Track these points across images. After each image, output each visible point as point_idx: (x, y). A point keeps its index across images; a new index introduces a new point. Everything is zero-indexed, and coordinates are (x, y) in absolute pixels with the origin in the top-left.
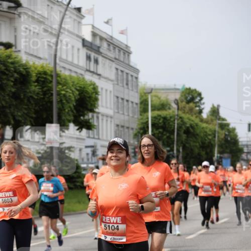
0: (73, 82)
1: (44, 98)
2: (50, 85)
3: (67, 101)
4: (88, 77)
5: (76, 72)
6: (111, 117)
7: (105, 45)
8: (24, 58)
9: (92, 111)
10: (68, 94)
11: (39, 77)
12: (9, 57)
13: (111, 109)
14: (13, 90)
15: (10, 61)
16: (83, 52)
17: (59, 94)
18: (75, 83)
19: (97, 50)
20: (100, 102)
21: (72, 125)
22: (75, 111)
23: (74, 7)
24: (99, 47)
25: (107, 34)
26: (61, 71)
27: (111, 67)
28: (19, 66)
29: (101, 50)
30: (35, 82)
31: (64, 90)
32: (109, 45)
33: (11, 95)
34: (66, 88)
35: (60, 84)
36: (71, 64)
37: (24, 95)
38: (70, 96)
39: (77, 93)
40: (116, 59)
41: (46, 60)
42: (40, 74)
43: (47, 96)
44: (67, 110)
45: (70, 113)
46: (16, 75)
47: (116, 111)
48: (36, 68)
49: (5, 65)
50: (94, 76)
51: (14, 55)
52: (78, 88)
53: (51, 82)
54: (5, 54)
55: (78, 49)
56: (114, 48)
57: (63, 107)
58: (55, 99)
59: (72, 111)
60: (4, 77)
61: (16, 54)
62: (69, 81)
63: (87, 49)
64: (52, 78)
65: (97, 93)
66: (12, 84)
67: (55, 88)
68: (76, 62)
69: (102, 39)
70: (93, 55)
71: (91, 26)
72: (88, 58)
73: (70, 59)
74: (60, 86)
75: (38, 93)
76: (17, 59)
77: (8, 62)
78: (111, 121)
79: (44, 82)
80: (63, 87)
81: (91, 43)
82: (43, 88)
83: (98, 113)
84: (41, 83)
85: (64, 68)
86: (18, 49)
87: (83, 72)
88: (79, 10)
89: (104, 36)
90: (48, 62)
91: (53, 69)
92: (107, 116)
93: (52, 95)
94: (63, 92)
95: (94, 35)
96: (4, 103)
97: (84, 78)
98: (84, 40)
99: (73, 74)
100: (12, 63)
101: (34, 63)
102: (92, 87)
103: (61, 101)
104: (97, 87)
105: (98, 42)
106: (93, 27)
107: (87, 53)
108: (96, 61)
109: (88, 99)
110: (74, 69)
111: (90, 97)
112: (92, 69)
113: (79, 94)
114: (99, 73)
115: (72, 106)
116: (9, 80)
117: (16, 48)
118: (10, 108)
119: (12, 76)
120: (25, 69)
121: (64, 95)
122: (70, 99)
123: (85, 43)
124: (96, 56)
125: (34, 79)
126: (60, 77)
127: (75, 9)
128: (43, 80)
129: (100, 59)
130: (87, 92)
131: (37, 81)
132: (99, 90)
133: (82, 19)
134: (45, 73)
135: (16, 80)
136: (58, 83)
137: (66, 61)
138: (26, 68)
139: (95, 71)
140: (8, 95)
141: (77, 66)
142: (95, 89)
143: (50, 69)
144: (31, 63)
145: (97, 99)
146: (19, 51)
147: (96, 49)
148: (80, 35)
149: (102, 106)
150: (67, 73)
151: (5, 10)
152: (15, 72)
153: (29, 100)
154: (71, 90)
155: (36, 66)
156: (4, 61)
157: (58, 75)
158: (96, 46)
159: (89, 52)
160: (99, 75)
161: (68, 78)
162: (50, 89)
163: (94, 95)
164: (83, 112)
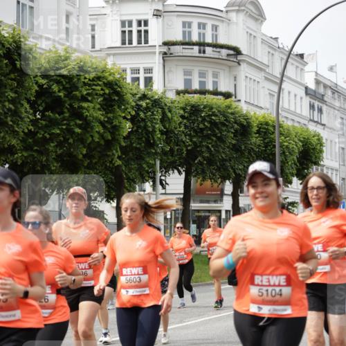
0: (297, 133)
1: (265, 150)
2: (272, 136)
3: (290, 153)
4: (312, 127)
5: (299, 122)
6: (336, 170)
7: (329, 92)
8: (244, 108)
9: (316, 163)
10: (291, 146)
11: (260, 128)
12: (229, 107)
13: (336, 161)
14: (234, 142)
15: (230, 111)
16: (307, 101)
17: (281, 146)
18: (299, 134)
19: (321, 99)
20: (324, 155)
21: (295, 179)
22: (298, 164)
23: (296, 53)
24: (323, 96)
25: (331, 82)
26: (283, 121)
27: (336, 116)
28: (239, 117)
29: (325, 99)
30: (256, 133)
31: (286, 141)
32: (333, 93)
33: (231, 146)
34: (289, 140)
35: (283, 135)
36: (294, 113)
37: (245, 147)
38: (293, 147)
39: (301, 144)
40: (341, 107)
41: (268, 109)
42: (261, 124)
43: (269, 148)
44: (290, 163)
45: (293, 166)
46: (236, 126)
47: (342, 163)
48: (257, 119)
49: (224, 116)
50: (319, 126)
51: (234, 104)
52: (302, 139)
53: (273, 133)
54: (225, 104)
55: (301, 98)
56: (339, 97)
57: (286, 160)
58: (277, 151)
59: (296, 164)
60: (224, 129)
61: (237, 104)
62: (293, 132)
63: (310, 98)
64: (275, 129)
65: (321, 145)
66: (232, 135)
67: (278, 140)
68: (298, 111)
69: (325, 86)
70: (316, 104)
71: (314, 74)
72: (312, 107)
73: (292, 108)
74: (283, 138)
75: (259, 146)
76: (237, 109)
77: (228, 113)
78: (336, 175)
79: (265, 133)
80: (285, 138)
81: (315, 92)
82: (265, 139)
83: (324, 166)
84: (263, 134)
85: (287, 118)
86: (238, 98)
87: (306, 122)
88: (301, 56)
89: (328, 83)
90: (269, 111)
91: (275, 119)
92: (332, 169)
93: (274, 146)
94: (286, 144)
95: (318, 82)
96: (223, 156)
97: (308, 129)
98: (306, 88)
99: (296, 125)
100: (232, 114)
101: (255, 113)
102: (316, 138)
103: (284, 153)
104: (322, 137)
105: (321, 90)
106: (317, 74)
107: (310, 102)
108: (320, 111)
109: (312, 151)
110: (296, 119)
111: (314, 149)
112: (316, 119)
113: (303, 146)
114: (323, 123)
115: (295, 158)
116: (228, 132)
117: (236, 97)
118: (230, 160)
119: (233, 127)
120: (245, 119)
121: (287, 147)
122: (293, 151)
123: (307, 91)
124: (320, 104)
125: (255, 129)
126: (282, 127)
127: (297, 55)
128: (264, 130)
129: (325, 108)
130: (311, 143)
131: (258, 132)
132: (324, 141)
133: (305, 66)
134: (267, 124)
135: (236, 131)
136: (281, 134)
137: (288, 111)
138: (247, 118)
139: (319, 121)
140: (228, 147)
141: (300, 116)
142: (320, 139)
143: (272, 119)
144: (252, 113)
145: (321, 151)
146: (239, 101)
147: (320, 97)
148: (302, 82)
149: (327, 159)
150: (290, 123)
151: (224, 58)
152: (235, 123)
153: (249, 153)
154: (294, 141)
155: (256, 116)
156: (224, 112)
157: (280, 126)
158: (320, 94)
159: (313, 101)
160: (324, 125)
161: (291, 129)
162: (273, 141)
163: (318, 147)
164: (307, 165)
